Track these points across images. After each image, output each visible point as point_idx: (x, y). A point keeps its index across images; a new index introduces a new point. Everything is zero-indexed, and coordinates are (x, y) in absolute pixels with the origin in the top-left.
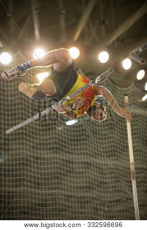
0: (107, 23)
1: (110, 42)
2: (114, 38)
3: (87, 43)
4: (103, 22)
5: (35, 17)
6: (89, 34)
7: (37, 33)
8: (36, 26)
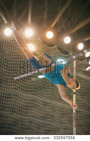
0: (72, 20)
1: (73, 32)
2: (75, 30)
3: (58, 30)
4: (70, 19)
5: (30, 10)
6: (61, 25)
7: (29, 19)
8: (30, 15)
